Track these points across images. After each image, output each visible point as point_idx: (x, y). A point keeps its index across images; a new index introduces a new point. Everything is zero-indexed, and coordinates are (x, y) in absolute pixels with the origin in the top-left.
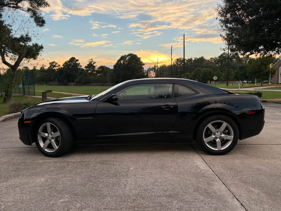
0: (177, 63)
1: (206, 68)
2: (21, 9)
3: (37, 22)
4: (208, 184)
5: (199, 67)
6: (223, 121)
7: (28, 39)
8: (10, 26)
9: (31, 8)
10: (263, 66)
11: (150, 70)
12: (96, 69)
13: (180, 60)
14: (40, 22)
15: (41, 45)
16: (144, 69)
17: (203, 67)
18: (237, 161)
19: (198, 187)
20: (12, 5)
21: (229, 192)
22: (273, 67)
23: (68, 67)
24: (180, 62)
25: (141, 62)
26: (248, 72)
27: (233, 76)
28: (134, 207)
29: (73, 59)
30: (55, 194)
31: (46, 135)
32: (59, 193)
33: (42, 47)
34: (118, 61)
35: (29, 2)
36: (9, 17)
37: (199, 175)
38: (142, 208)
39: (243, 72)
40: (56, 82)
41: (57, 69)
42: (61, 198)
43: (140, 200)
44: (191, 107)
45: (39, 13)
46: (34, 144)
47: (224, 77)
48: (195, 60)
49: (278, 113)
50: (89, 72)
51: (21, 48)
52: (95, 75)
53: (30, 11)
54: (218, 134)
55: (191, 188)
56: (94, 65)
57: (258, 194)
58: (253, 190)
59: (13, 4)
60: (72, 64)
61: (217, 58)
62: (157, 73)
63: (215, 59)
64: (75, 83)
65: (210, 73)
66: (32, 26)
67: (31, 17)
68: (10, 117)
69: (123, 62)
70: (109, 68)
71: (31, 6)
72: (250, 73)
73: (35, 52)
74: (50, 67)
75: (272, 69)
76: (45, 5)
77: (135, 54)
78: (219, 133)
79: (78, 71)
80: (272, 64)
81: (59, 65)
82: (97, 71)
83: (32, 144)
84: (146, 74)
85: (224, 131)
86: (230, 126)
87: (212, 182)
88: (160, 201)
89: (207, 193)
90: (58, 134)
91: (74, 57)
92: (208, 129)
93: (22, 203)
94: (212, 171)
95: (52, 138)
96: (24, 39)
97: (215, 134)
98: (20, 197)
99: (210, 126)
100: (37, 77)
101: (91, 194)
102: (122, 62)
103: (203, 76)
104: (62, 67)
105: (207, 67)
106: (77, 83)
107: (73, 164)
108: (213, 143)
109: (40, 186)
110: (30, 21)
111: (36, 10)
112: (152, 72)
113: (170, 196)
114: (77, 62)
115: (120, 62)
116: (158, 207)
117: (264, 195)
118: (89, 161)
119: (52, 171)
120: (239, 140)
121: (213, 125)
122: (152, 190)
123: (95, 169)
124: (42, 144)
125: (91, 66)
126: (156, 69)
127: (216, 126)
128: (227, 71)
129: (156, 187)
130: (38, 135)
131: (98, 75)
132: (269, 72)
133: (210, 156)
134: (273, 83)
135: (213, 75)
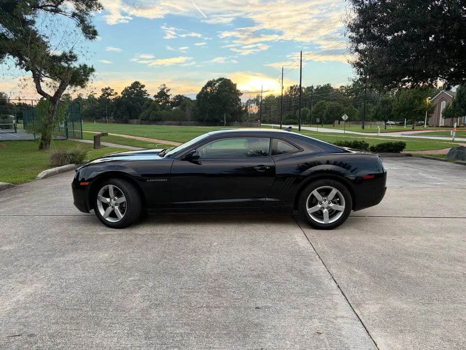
0: (290, 93)
1: (334, 102)
2: (63, 13)
3: (86, 33)
4: (305, 264)
5: (323, 100)
6: (332, 187)
7: (73, 58)
8: (47, 38)
9: (77, 12)
10: (416, 101)
11: (250, 102)
12: (171, 98)
13: (296, 88)
14: (90, 32)
15: (91, 67)
16: (242, 101)
17: (328, 100)
18: (347, 238)
19: (292, 267)
20: (49, 8)
21: (328, 273)
22: (431, 102)
23: (129, 97)
24: (295, 91)
25: (238, 91)
26: (394, 108)
27: (372, 114)
28: (215, 287)
29: (136, 84)
30: (123, 271)
31: (108, 200)
32: (127, 271)
33: (92, 70)
34: (203, 88)
35: (75, 3)
36: (46, 26)
37: (297, 253)
38: (223, 288)
39: (386, 109)
40: (112, 118)
41: (113, 100)
42: (130, 276)
43: (222, 280)
44: (297, 168)
45: (88, 20)
46: (92, 211)
47: (359, 116)
48: (317, 89)
49: (421, 174)
50: (161, 103)
51: (64, 72)
52: (168, 109)
53: (75, 17)
54: (325, 204)
55: (284, 267)
56: (168, 94)
57: (361, 276)
58: (356, 271)
59: (51, 6)
60: (135, 92)
61: (350, 86)
62: (261, 106)
63: (347, 89)
64: (139, 120)
65: (339, 109)
66: (80, 40)
67: (78, 26)
68: (54, 172)
69: (211, 91)
70: (189, 99)
71: (77, 9)
72: (397, 111)
73: (84, 77)
74: (103, 95)
75: (430, 105)
76: (97, 8)
77: (228, 78)
78: (327, 202)
79: (144, 103)
80: (430, 98)
81: (116, 93)
82: (171, 102)
83: (90, 211)
84: (244, 109)
85: (334, 199)
86: (340, 193)
87: (310, 262)
88: (246, 281)
89: (302, 274)
90: (123, 199)
91: (137, 81)
92: (313, 196)
93: (86, 280)
94: (312, 249)
95: (116, 204)
96: (66, 57)
97: (322, 203)
98: (83, 274)
99: (315, 192)
100: (83, 110)
101: (166, 273)
102: (208, 90)
103: (329, 113)
104: (121, 96)
105: (335, 100)
106: (142, 120)
107: (142, 237)
108: (319, 214)
109: (104, 262)
110: (77, 32)
111: (84, 16)
112: (253, 105)
113: (258, 276)
114: (142, 89)
115: (206, 90)
116: (242, 287)
117: (366, 277)
118: (162, 234)
119: (117, 246)
120: (352, 211)
121: (319, 191)
122: (238, 269)
123: (170, 244)
124: (102, 212)
125: (162, 94)
126: (260, 100)
127: (324, 193)
128: (363, 107)
129: (242, 266)
130: (98, 200)
131: (174, 108)
132: (424, 110)
133: (314, 230)
134: (430, 125)
135: (343, 112)
